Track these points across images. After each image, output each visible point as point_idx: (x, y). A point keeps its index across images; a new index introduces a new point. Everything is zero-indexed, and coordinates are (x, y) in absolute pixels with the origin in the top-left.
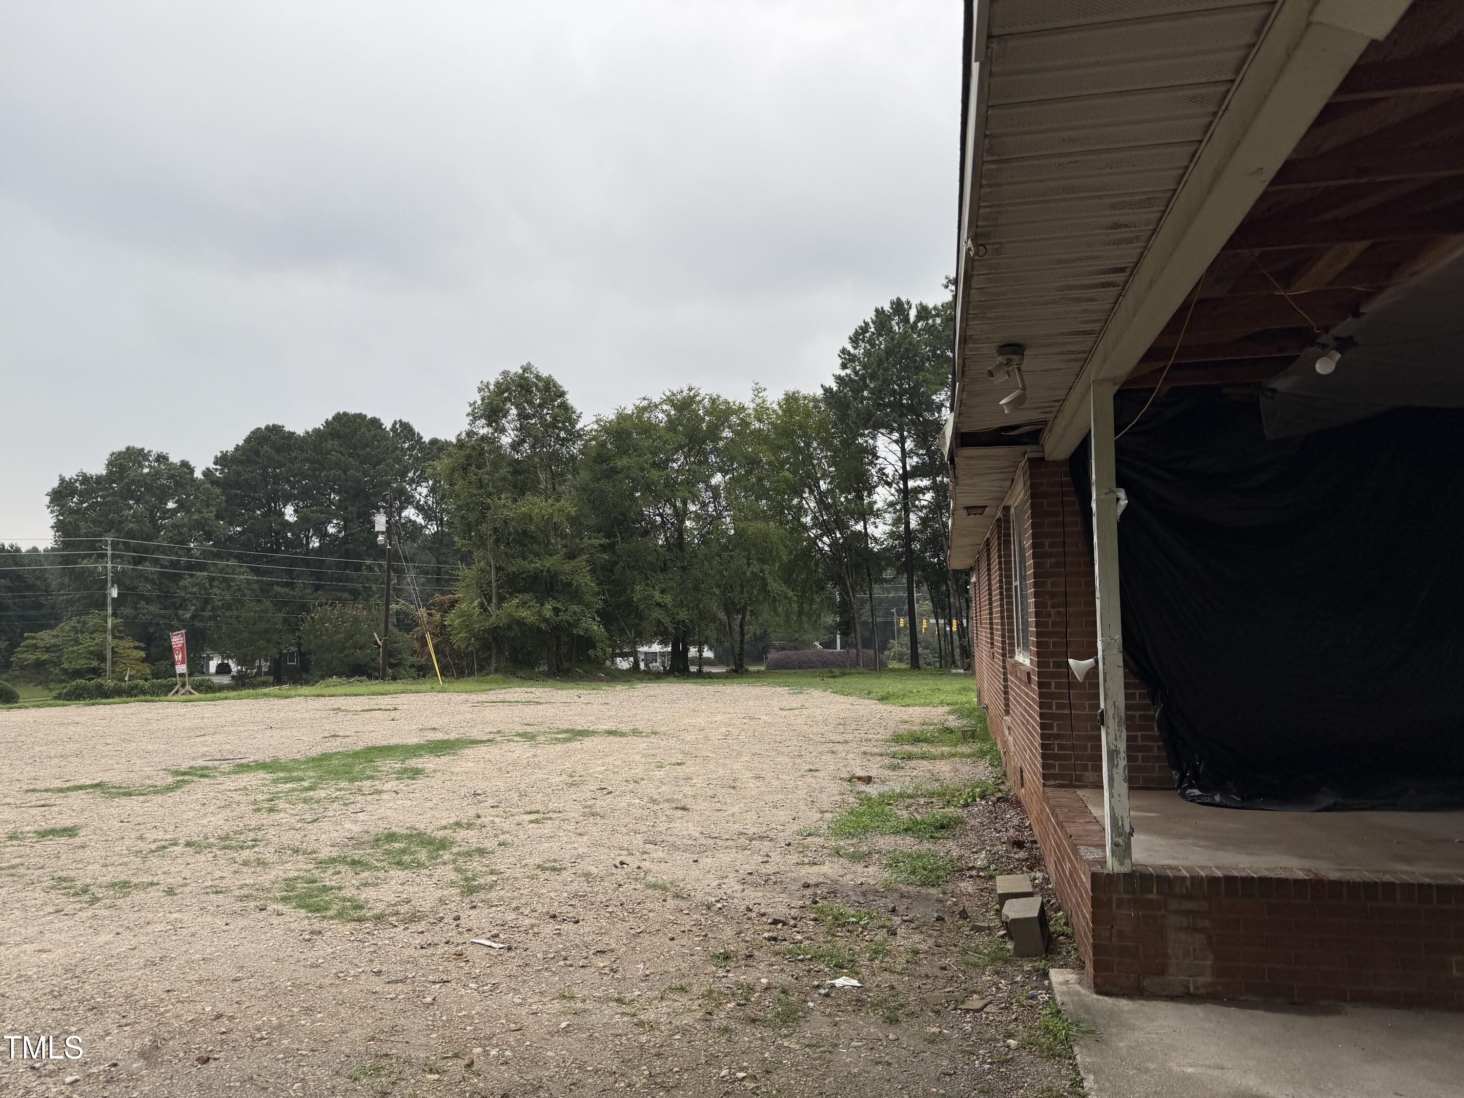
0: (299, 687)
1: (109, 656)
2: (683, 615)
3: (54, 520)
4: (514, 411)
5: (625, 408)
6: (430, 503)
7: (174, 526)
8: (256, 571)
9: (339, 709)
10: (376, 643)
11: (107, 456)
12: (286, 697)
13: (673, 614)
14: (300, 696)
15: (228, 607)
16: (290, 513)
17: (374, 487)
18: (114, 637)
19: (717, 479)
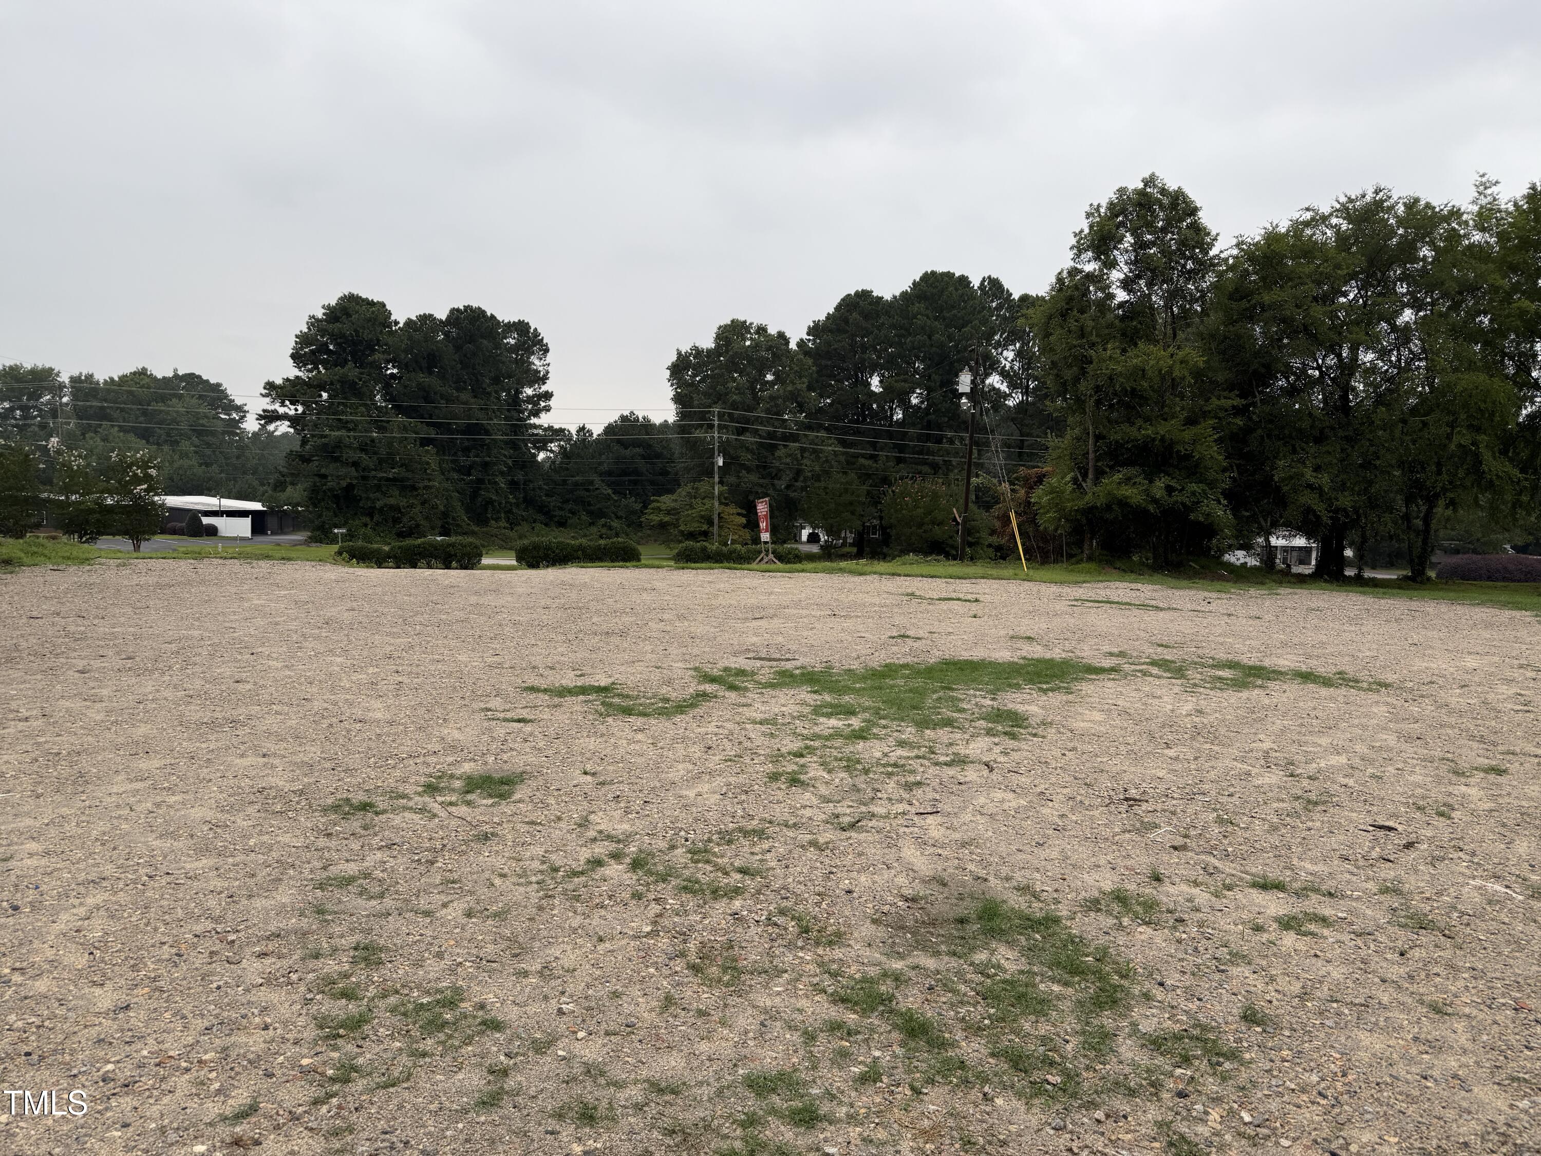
0: (876, 562)
1: (716, 521)
2: (1346, 501)
3: (673, 393)
4: (1129, 239)
5: (1277, 226)
6: (1016, 368)
7: (772, 398)
8: (843, 443)
9: (912, 594)
10: (955, 519)
11: (716, 330)
12: (861, 574)
13: (1330, 499)
14: (875, 573)
15: (817, 478)
16: (875, 383)
17: (958, 352)
18: (721, 503)
19: (1408, 315)
